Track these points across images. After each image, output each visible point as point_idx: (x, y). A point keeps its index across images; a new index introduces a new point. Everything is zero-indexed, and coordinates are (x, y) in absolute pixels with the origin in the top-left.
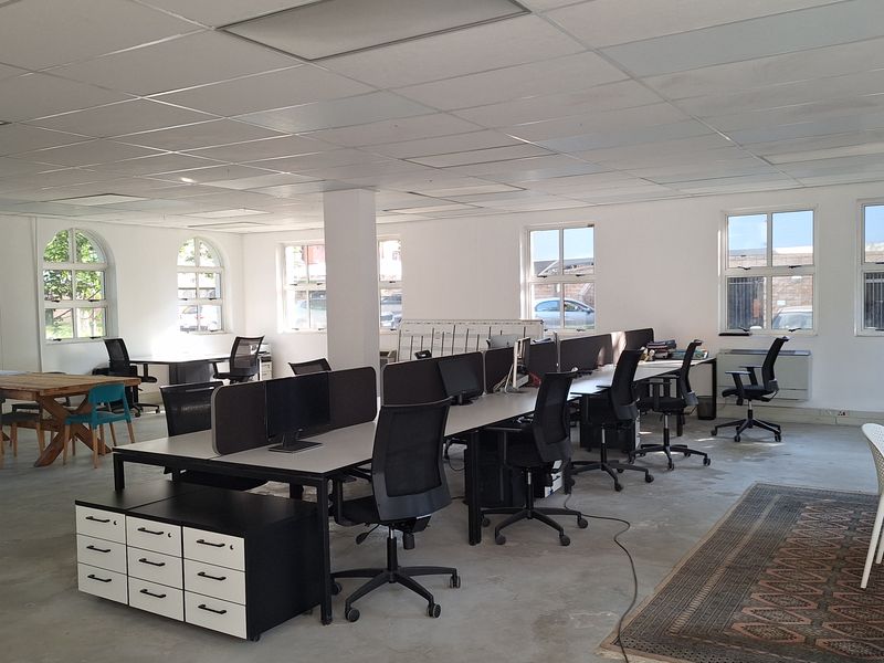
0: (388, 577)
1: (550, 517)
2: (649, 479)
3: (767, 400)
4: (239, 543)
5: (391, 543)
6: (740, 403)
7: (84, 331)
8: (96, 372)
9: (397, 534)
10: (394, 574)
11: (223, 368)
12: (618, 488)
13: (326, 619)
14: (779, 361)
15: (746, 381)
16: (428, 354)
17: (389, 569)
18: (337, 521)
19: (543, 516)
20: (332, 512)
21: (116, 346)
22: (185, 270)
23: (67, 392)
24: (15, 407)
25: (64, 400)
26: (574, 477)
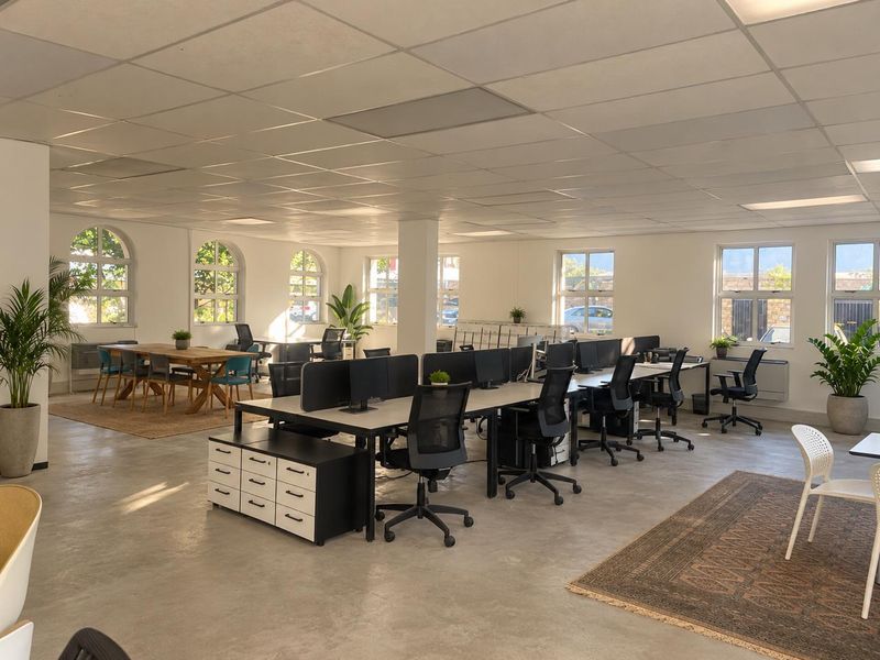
0: (417, 510)
1: (550, 481)
2: (640, 458)
3: (748, 400)
4: (312, 471)
5: (421, 488)
6: (726, 401)
7: (221, 317)
8: (229, 347)
9: (425, 480)
10: (421, 509)
11: (318, 349)
12: (614, 463)
13: (370, 538)
14: (761, 368)
15: (730, 383)
16: (471, 347)
17: (418, 504)
18: (382, 465)
19: (544, 480)
20: (379, 457)
21: (243, 329)
22: (296, 273)
23: (209, 361)
24: (174, 369)
25: (206, 367)
26: (580, 453)
